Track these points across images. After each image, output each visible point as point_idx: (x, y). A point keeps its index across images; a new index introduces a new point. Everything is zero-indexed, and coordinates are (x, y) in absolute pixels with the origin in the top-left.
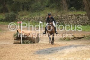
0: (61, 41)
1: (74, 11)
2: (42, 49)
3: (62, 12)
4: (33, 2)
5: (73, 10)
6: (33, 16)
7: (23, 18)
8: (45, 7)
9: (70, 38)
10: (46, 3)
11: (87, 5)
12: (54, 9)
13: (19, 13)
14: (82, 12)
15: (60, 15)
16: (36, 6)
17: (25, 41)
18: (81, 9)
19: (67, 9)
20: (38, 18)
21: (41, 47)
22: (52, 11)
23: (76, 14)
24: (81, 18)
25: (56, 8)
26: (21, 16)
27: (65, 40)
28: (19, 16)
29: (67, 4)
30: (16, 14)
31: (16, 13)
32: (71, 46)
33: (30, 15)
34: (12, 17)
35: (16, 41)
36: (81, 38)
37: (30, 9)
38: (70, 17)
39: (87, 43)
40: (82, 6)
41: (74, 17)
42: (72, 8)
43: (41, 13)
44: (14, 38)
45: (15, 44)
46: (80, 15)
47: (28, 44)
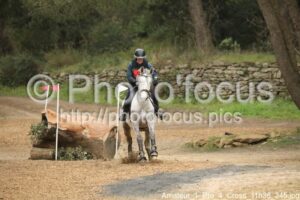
0: (191, 152)
1: (231, 53)
2: (128, 178)
3: (191, 55)
4: (95, 20)
5: (229, 48)
6: (96, 67)
7: (62, 74)
8: (134, 37)
9: (219, 142)
10: (138, 23)
11: (279, 31)
12: (165, 45)
13: (48, 55)
14: (261, 54)
15: (186, 65)
16: (106, 35)
17: (69, 149)
18: (254, 44)
19: (210, 45)
20: (112, 74)
21: (124, 173)
22: (158, 52)
23: (239, 62)
24: (255, 74)
25: (173, 42)
26: (53, 66)
27: (202, 149)
28: (47, 66)
29: (210, 28)
30: (37, 61)
31: (36, 55)
32: (223, 169)
33: (85, 62)
34: (22, 71)
35: (40, 150)
36: (256, 142)
37: (86, 44)
38: (220, 71)
39: (277, 160)
40: (260, 34)
41: (232, 70)
42: (226, 41)
43: (120, 58)
44: (32, 139)
45: (36, 162)
46: (253, 65)
47: (78, 161)
